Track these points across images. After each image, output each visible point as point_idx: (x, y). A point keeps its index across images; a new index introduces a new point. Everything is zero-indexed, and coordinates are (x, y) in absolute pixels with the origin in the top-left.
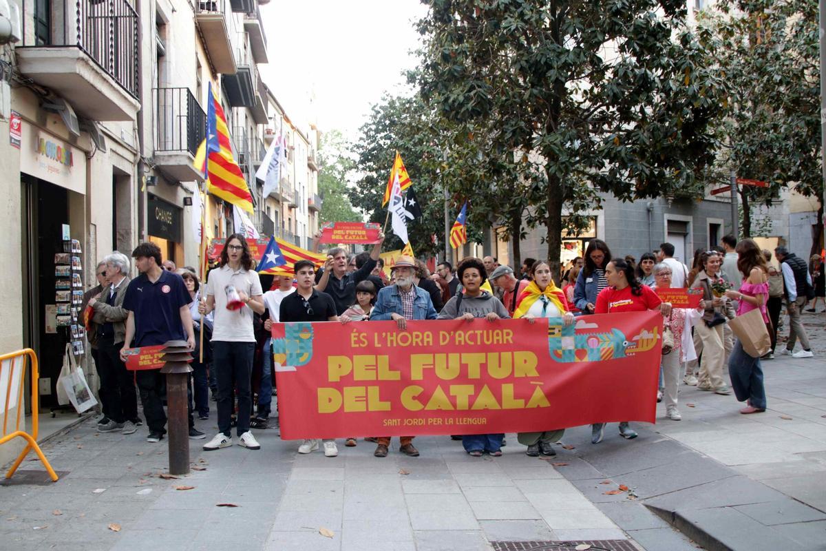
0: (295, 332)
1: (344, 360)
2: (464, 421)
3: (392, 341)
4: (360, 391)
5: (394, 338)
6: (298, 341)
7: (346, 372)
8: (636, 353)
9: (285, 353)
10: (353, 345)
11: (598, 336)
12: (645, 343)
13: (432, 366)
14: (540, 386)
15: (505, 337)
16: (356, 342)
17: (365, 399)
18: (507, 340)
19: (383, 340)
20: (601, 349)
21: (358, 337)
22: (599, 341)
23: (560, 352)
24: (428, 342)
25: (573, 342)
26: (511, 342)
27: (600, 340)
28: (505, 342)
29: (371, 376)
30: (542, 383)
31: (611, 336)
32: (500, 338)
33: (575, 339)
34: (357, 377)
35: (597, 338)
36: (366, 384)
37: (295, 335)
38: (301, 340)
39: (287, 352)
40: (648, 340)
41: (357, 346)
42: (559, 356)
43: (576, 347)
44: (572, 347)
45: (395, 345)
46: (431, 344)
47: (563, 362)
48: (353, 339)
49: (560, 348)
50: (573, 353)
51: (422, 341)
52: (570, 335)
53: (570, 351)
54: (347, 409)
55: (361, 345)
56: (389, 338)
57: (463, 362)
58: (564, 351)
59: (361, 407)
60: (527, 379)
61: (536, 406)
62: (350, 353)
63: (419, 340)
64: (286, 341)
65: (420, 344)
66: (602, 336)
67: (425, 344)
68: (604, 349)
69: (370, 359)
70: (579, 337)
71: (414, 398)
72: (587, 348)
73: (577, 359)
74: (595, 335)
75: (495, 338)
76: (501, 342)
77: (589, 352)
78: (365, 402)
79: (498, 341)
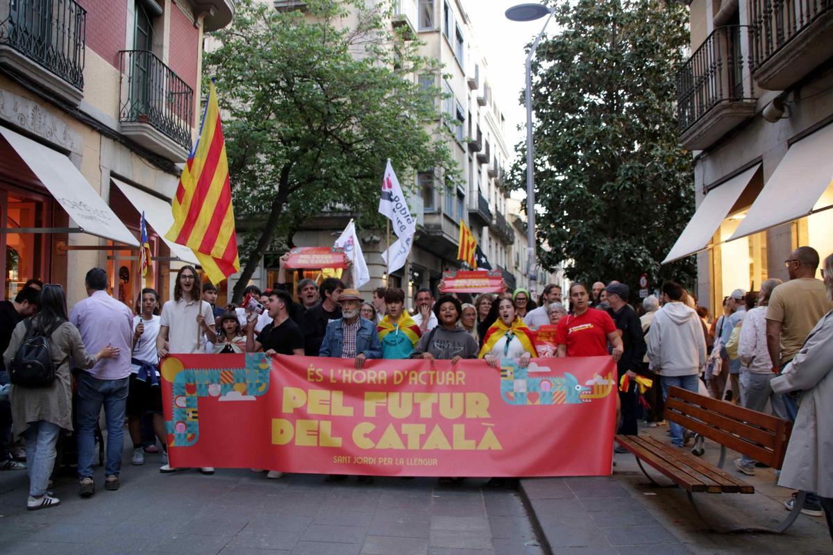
0: (256, 362)
1: (298, 392)
2: (415, 461)
3: (347, 378)
4: (312, 424)
5: (349, 375)
6: (257, 371)
7: (300, 404)
8: (592, 399)
9: (245, 382)
10: (310, 380)
11: (550, 379)
12: (601, 389)
13: (385, 405)
14: (491, 427)
15: (458, 379)
16: (312, 377)
17: (316, 433)
18: (460, 382)
19: (338, 377)
20: (554, 392)
21: (314, 370)
22: (551, 385)
23: (512, 394)
24: (382, 381)
25: (525, 385)
26: (463, 383)
27: (553, 384)
28: (457, 383)
29: (324, 411)
30: (493, 425)
31: (563, 380)
32: (453, 379)
33: (528, 382)
34: (310, 411)
35: (549, 381)
36: (319, 418)
37: (256, 365)
38: (261, 371)
39: (248, 382)
40: (603, 386)
41: (313, 380)
42: (511, 398)
43: (528, 389)
44: (524, 391)
45: (350, 382)
46: (385, 382)
47: (514, 404)
48: (310, 374)
49: (512, 390)
50: (525, 396)
51: (377, 379)
52: (522, 378)
53: (522, 394)
54: (298, 443)
55: (317, 380)
56: (345, 375)
57: (416, 402)
58: (515, 394)
59: (312, 442)
60: (479, 420)
61: (487, 448)
62: (305, 386)
63: (373, 378)
64: (247, 371)
65: (375, 382)
66: (556, 380)
67: (380, 382)
68: (556, 393)
69: (325, 394)
70: (532, 380)
72: (539, 391)
73: (529, 403)
74: (547, 378)
75: (448, 379)
76: (453, 383)
77: (541, 396)
78: (316, 437)
79: (450, 382)
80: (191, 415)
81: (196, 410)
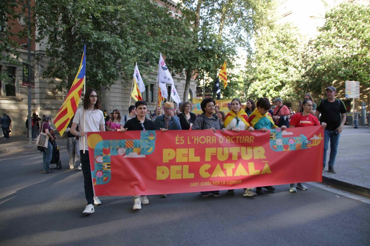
0: (146, 136)
1: (171, 151)
2: (230, 182)
3: (196, 141)
4: (179, 168)
5: (197, 139)
6: (147, 141)
7: (172, 158)
8: (311, 146)
9: (140, 147)
10: (177, 143)
11: (294, 138)
12: (316, 141)
13: (215, 154)
14: (267, 163)
15: (250, 140)
16: (178, 142)
17: (181, 172)
18: (251, 141)
19: (192, 140)
21: (179, 139)
22: (294, 141)
23: (275, 146)
24: (214, 142)
25: (282, 142)
26: (253, 142)
28: (250, 142)
29: (185, 160)
30: (268, 162)
31: (300, 138)
32: (248, 140)
33: (283, 140)
34: (178, 160)
35: (293, 139)
36: (182, 164)
37: (146, 137)
38: (149, 140)
39: (141, 147)
40: (317, 140)
41: (179, 143)
42: (275, 148)
43: (283, 143)
44: (281, 144)
45: (198, 143)
46: (215, 142)
47: (277, 151)
48: (177, 140)
49: (275, 144)
50: (282, 146)
51: (211, 141)
52: (280, 138)
53: (280, 146)
54: (172, 178)
55: (181, 143)
56: (195, 139)
57: (230, 152)
58: (277, 146)
59: (179, 177)
60: (260, 160)
61: (265, 173)
62: (175, 147)
63: (209, 141)
64: (141, 141)
65: (210, 143)
66: (296, 138)
67: (213, 143)
68: (297, 144)
69: (185, 151)
70: (284, 139)
71: (206, 171)
72: (289, 144)
73: (284, 150)
74: (292, 138)
75: (246, 140)
76: (248, 142)
77: (290, 146)
78: (181, 174)
79: (247, 141)
80: (106, 166)
81: (110, 163)
